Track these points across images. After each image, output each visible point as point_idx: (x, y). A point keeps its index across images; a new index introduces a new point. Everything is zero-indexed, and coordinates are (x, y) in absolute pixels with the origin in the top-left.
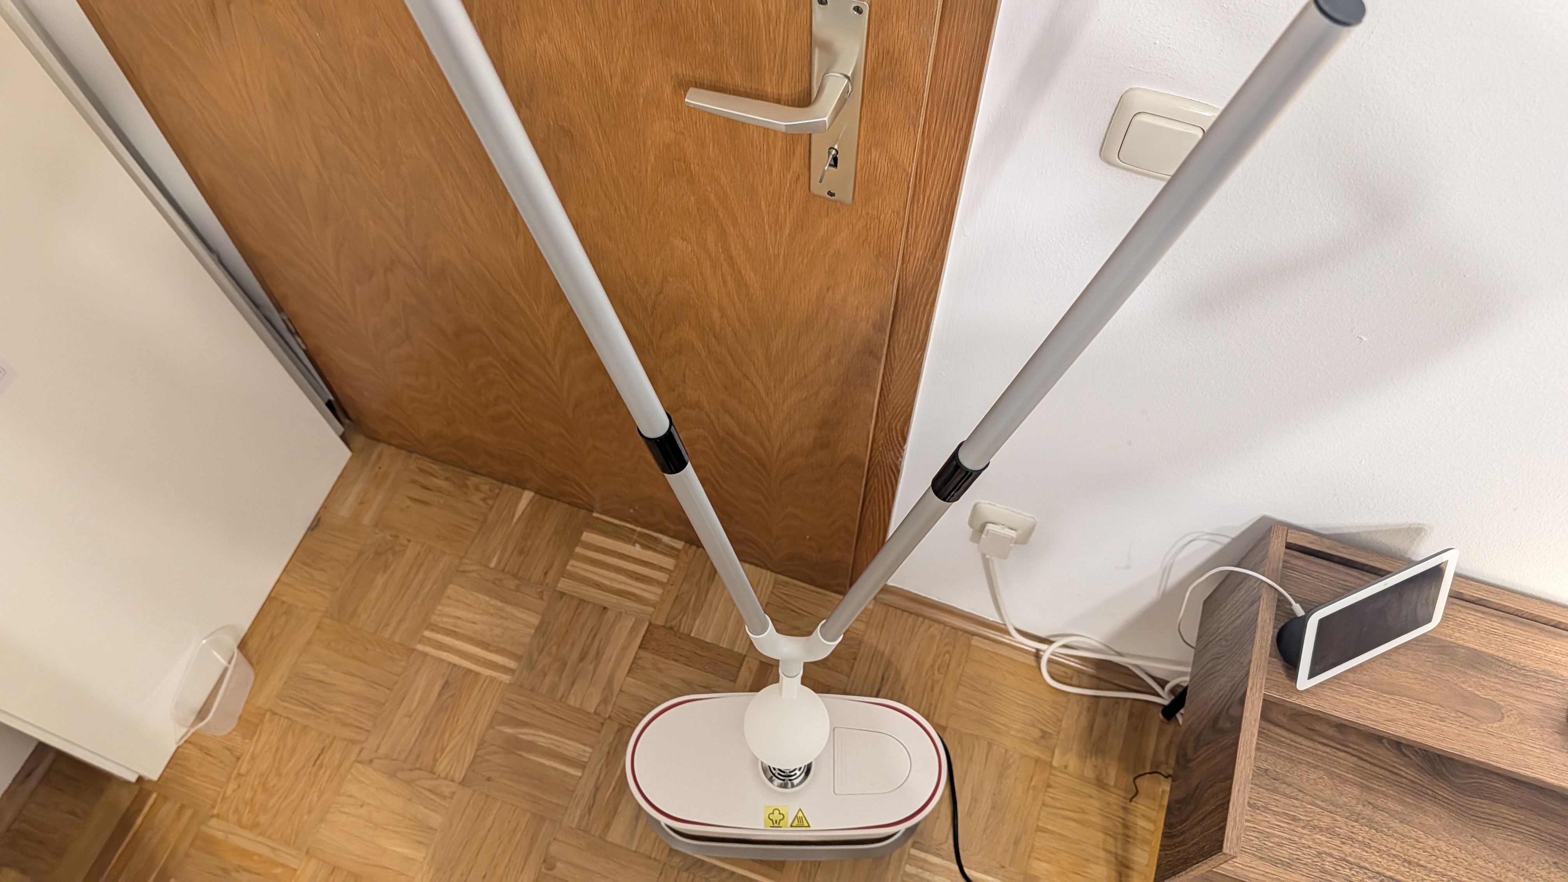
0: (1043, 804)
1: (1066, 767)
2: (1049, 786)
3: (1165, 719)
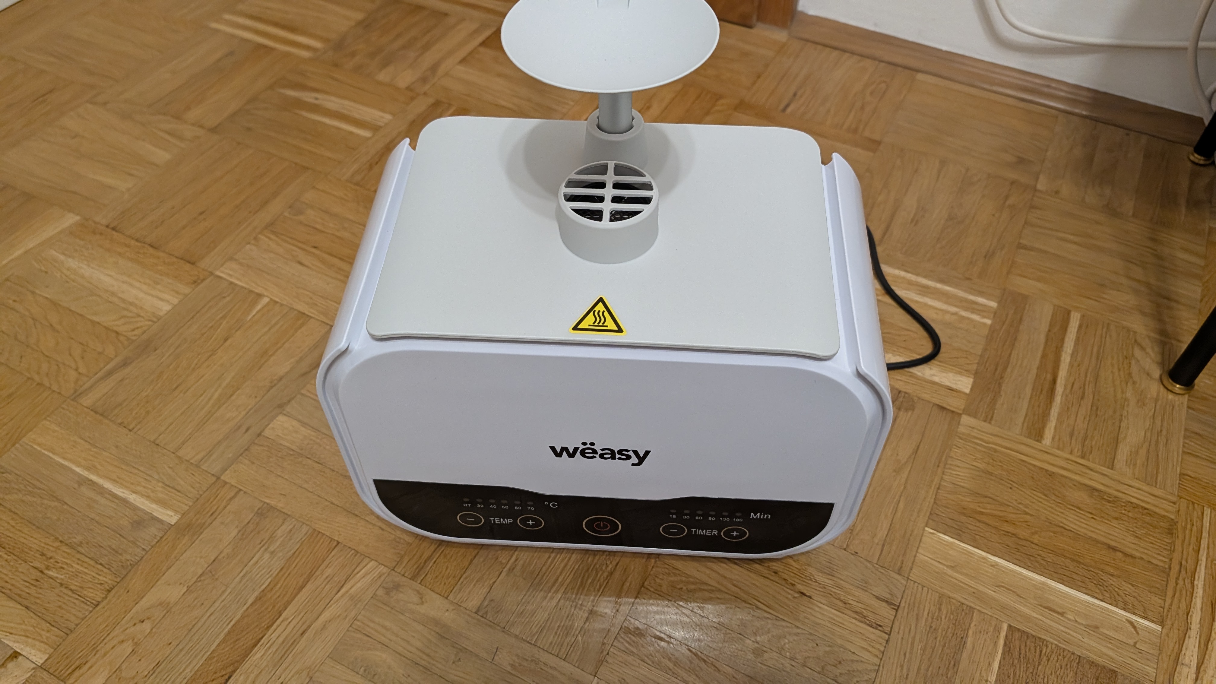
0: (1026, 223)
1: (1057, 192)
2: (1033, 207)
3: (1200, 160)
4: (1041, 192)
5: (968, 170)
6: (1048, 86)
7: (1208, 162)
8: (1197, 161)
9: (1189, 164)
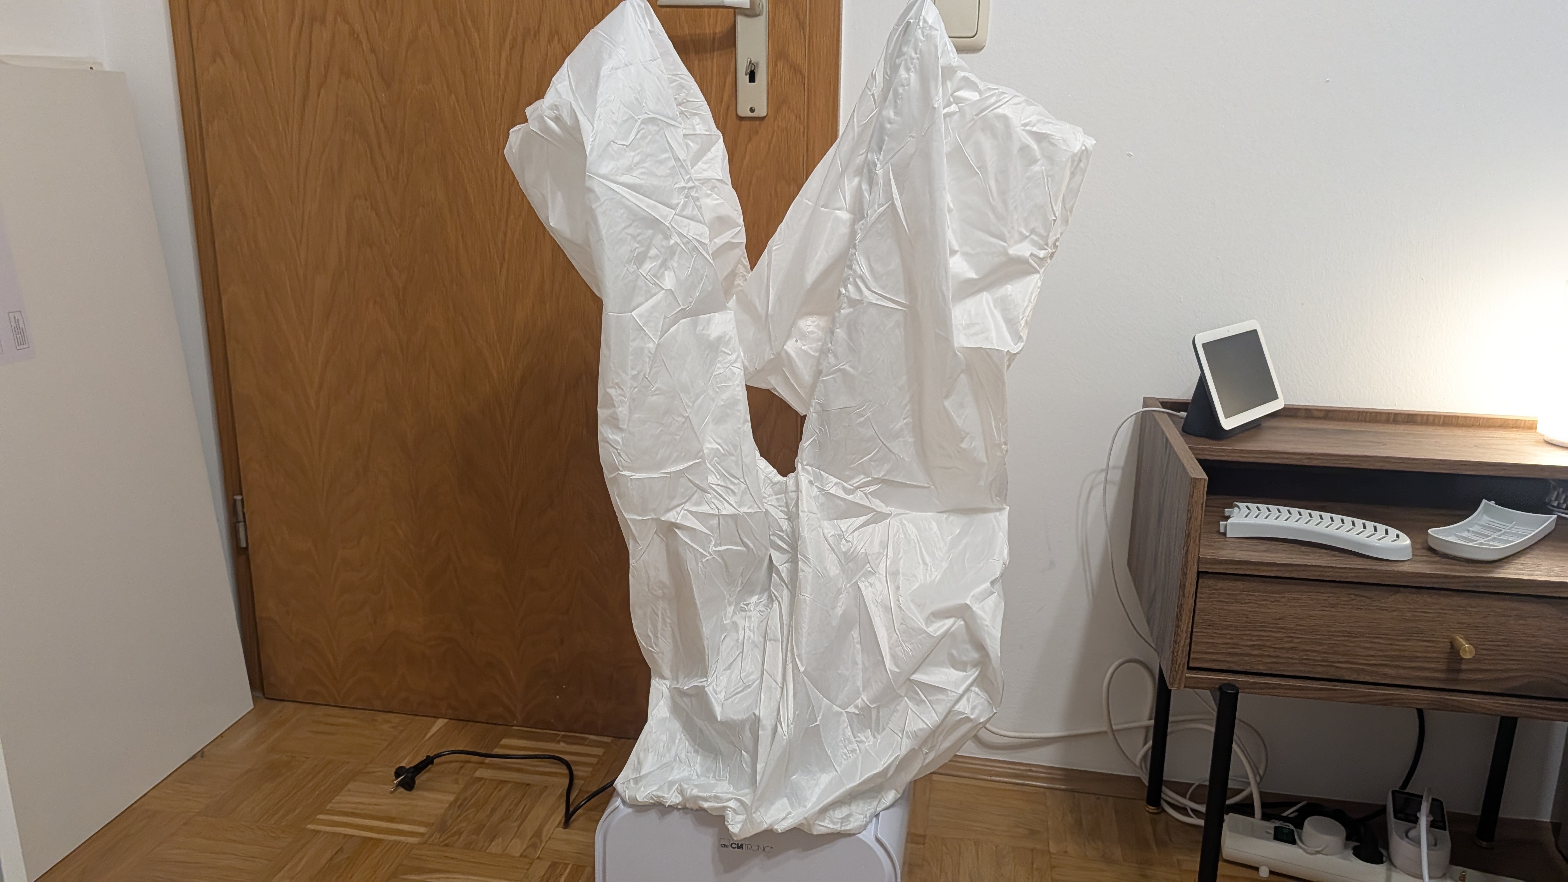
0: (1053, 880)
1: (1066, 852)
2: (1053, 867)
3: (1153, 809)
4: (1054, 854)
5: (997, 846)
6: (1031, 771)
7: (1159, 810)
8: (1150, 811)
9: (1147, 814)
